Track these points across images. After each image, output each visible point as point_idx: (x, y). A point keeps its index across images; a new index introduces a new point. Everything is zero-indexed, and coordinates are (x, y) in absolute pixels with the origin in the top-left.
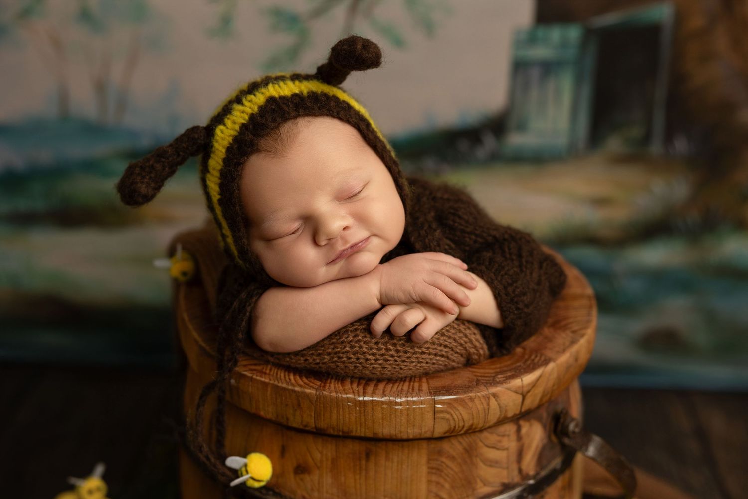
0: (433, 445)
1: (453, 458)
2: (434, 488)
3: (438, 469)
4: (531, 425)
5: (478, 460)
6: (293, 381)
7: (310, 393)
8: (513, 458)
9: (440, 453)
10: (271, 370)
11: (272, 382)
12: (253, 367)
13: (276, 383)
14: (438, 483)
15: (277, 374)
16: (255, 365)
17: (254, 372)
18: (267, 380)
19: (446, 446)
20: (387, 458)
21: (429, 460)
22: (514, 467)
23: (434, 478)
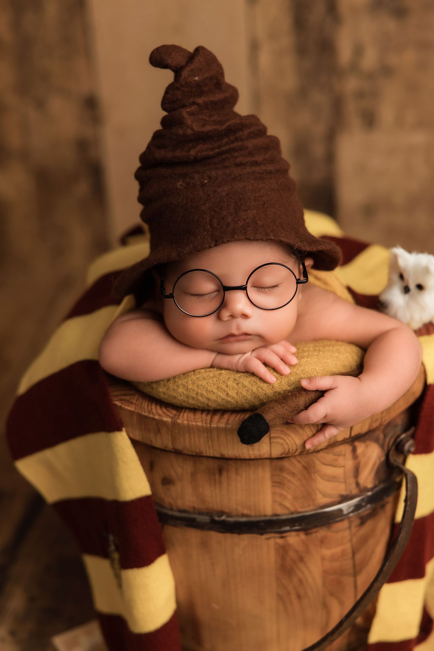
0: (276, 463)
1: (293, 474)
2: (278, 499)
3: (280, 483)
4: (367, 446)
5: (316, 475)
6: (154, 411)
7: (167, 421)
8: (351, 473)
9: (282, 469)
10: (137, 400)
11: (137, 411)
12: (123, 397)
13: (140, 412)
14: (281, 495)
15: (142, 404)
16: (125, 395)
17: (123, 402)
18: (133, 409)
19: (286, 464)
20: (237, 473)
21: (272, 476)
22: (352, 481)
23: (278, 490)
